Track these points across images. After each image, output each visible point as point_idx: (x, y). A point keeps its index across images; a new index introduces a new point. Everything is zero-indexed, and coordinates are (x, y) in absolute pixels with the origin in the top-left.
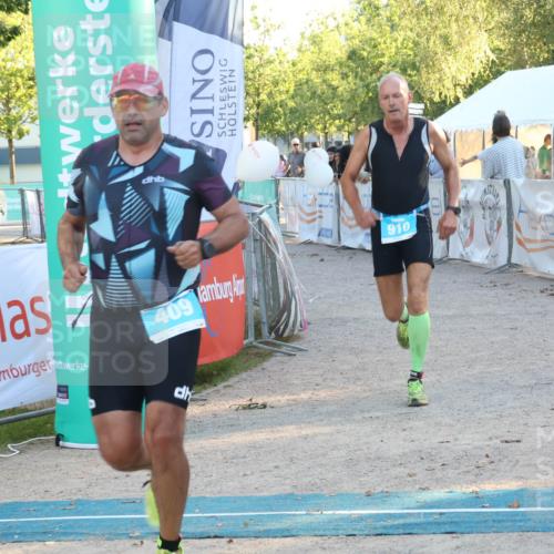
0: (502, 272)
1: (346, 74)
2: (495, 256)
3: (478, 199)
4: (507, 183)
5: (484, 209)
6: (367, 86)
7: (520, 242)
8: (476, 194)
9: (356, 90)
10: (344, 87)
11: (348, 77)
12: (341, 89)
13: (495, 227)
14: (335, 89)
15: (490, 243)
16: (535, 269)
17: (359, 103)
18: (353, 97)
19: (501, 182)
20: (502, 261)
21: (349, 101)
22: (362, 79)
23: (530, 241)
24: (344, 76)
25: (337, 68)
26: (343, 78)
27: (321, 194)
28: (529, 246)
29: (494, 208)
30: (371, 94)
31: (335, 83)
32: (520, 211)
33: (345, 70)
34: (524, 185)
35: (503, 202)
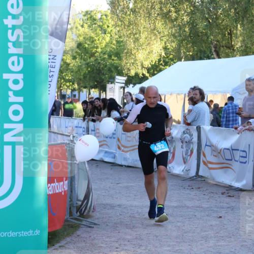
0: (193, 180)
1: (75, 56)
2: (188, 171)
3: (179, 136)
4: (199, 129)
5: (182, 142)
6: (87, 64)
7: (205, 163)
8: (178, 133)
9: (81, 66)
10: (74, 64)
11: (76, 58)
12: (71, 65)
13: (189, 153)
14: (68, 64)
15: (185, 163)
16: (214, 179)
17: (82, 74)
18: (79, 70)
19: (195, 127)
20: (193, 173)
21: (76, 72)
22: (84, 60)
23: (211, 163)
24: (74, 58)
25: (70, 53)
26: (73, 59)
27: (77, 127)
28: (210, 166)
29: (189, 142)
30: (89, 69)
31: (68, 61)
32: (206, 145)
33: (75, 54)
34: (210, 130)
35: (195, 139)
